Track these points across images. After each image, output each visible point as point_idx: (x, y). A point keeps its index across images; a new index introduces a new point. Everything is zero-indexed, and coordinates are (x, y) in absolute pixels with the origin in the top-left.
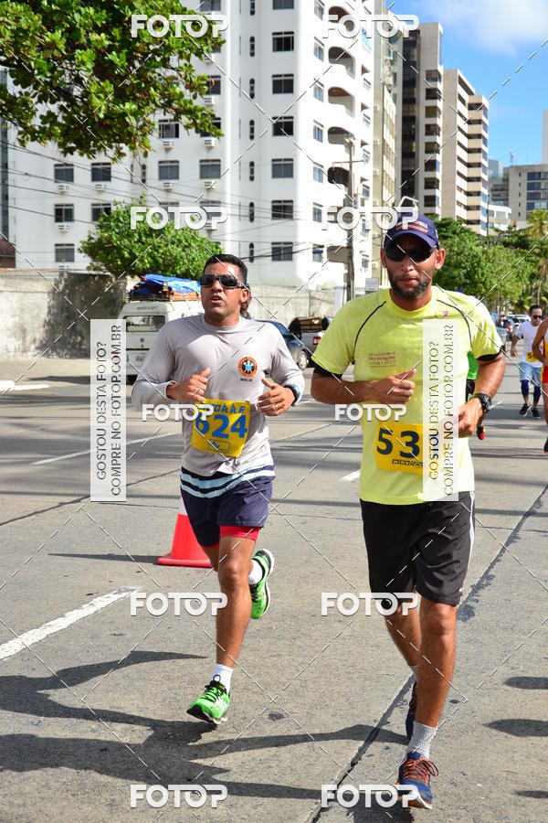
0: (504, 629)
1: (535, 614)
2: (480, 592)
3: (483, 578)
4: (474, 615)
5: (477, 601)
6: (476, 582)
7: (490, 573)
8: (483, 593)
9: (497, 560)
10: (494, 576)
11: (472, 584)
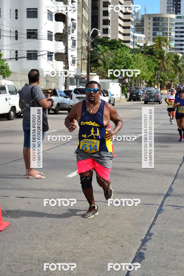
0: (162, 267)
1: (177, 257)
2: (147, 244)
3: (147, 235)
4: (144, 258)
5: (145, 249)
6: (143, 237)
7: (151, 232)
8: (148, 244)
9: (153, 224)
10: (153, 234)
11: (141, 239)
